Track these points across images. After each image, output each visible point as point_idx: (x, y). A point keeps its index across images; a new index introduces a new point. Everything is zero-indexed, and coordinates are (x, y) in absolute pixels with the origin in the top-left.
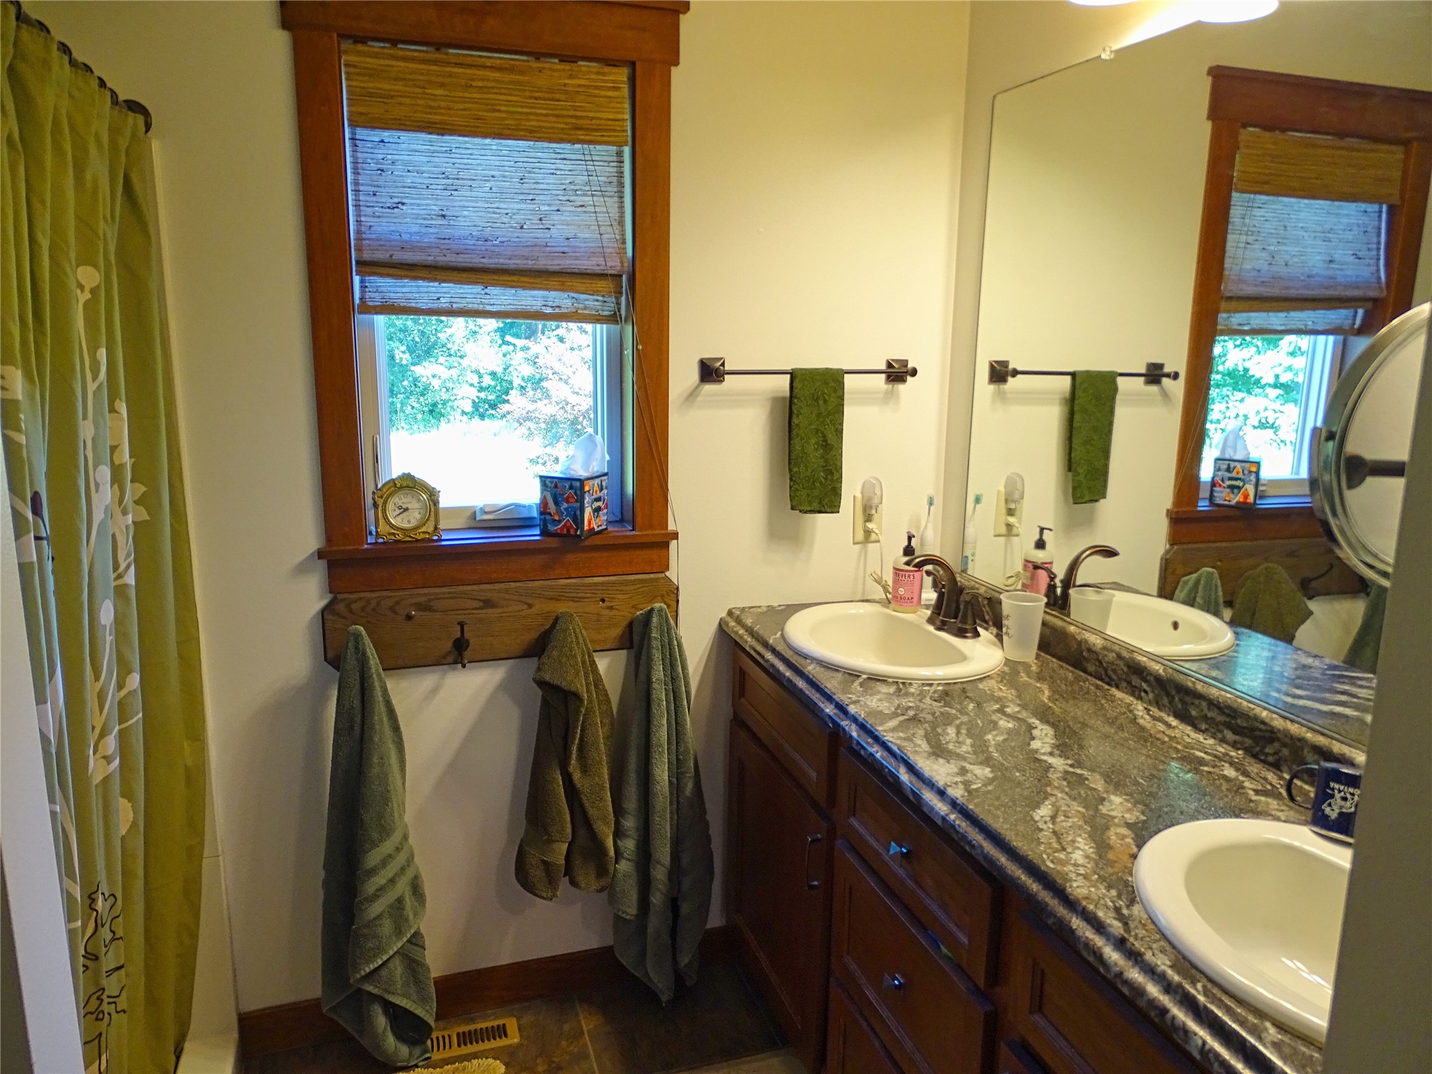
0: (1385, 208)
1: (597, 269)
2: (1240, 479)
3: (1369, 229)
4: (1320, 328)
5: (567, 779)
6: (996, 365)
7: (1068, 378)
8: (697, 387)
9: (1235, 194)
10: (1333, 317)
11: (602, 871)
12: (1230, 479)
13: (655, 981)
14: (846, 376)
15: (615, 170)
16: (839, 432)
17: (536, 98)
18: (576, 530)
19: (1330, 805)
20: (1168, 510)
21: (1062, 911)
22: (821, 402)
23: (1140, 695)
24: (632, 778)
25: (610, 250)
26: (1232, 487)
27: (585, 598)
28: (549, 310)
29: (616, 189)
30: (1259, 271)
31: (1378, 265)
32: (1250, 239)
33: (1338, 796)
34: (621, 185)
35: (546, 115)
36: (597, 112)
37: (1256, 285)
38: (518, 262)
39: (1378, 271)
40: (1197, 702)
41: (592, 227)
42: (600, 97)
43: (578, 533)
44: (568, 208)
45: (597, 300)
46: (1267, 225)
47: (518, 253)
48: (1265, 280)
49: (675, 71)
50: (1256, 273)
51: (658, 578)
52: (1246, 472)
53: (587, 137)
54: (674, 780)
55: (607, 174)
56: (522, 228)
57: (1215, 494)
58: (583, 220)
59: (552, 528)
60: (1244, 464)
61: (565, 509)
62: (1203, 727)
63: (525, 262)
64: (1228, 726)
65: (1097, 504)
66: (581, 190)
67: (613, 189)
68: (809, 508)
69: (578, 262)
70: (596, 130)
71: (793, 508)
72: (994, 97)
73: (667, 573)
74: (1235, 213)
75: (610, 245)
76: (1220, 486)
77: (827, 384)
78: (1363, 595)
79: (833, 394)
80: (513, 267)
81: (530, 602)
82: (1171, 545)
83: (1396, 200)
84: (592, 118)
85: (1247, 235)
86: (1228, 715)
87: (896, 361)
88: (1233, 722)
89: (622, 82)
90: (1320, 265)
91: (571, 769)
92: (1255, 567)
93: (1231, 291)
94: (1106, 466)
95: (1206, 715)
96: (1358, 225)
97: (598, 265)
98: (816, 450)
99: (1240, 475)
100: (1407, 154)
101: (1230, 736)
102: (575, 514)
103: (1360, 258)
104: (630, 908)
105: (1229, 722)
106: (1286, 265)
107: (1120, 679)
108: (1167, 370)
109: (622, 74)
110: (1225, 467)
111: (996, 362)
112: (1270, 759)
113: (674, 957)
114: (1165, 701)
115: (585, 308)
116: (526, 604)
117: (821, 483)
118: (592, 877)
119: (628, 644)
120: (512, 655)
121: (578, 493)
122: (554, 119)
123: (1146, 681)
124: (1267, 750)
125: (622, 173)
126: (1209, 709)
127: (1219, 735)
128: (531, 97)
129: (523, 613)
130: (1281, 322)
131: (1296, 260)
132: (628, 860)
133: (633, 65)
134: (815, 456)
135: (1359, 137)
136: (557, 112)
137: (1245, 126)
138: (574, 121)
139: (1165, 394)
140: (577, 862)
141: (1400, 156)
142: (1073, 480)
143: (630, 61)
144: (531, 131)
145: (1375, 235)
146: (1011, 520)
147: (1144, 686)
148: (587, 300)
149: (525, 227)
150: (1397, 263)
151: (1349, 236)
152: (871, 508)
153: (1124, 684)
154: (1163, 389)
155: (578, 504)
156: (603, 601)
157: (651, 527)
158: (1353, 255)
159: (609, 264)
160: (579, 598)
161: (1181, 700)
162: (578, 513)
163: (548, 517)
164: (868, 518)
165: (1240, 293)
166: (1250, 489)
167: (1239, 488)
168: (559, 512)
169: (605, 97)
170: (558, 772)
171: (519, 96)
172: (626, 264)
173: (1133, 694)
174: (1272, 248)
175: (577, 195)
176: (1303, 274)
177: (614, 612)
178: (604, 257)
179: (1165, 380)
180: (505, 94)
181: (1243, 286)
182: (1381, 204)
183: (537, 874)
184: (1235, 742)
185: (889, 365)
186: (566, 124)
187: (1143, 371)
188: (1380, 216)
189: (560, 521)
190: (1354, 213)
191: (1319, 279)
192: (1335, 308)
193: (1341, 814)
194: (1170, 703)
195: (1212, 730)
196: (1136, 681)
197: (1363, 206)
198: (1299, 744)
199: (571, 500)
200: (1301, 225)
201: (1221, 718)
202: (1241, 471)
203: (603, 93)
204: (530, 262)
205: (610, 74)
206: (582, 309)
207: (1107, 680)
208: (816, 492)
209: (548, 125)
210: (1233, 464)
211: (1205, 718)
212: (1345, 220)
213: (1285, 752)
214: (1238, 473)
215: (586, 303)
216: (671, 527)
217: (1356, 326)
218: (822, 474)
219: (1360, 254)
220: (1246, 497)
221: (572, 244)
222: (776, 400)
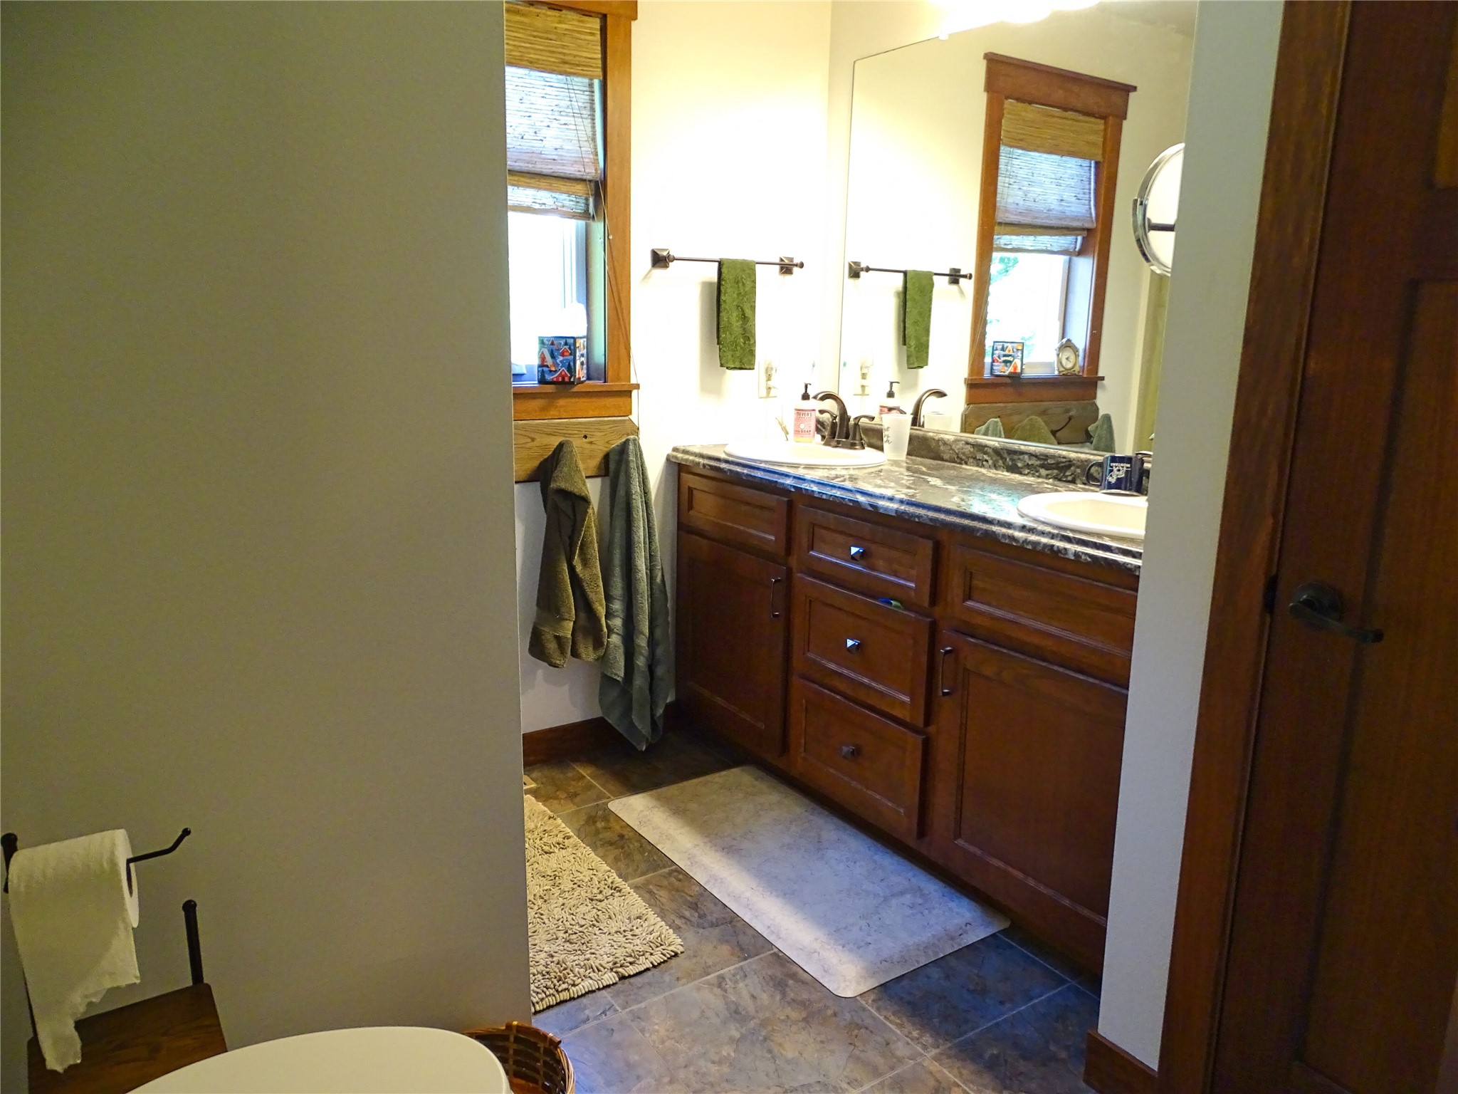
0: (1093, 162)
1: (578, 175)
2: (1010, 355)
3: (1083, 179)
4: (1055, 250)
5: (572, 569)
6: (853, 265)
7: (902, 274)
8: (650, 271)
9: (1002, 148)
10: (1063, 242)
11: (598, 643)
12: (1005, 356)
13: (640, 728)
14: (757, 265)
15: (588, 97)
16: (753, 308)
17: (534, 37)
18: (570, 378)
19: (1111, 476)
20: (966, 379)
21: (985, 526)
22: (740, 284)
23: (982, 464)
24: (617, 571)
25: (587, 160)
26: (1005, 362)
27: (573, 434)
28: (537, 206)
29: (589, 113)
30: (1017, 204)
31: (1090, 205)
32: (1011, 182)
33: (1115, 469)
34: (593, 109)
35: (542, 50)
36: (578, 51)
37: (1016, 215)
38: (521, 164)
39: (1090, 208)
40: (1021, 457)
41: (573, 141)
42: (581, 39)
43: (572, 380)
44: (555, 124)
45: (572, 201)
46: (1021, 171)
47: (521, 157)
48: (1021, 211)
49: (634, 24)
50: (1015, 206)
51: (624, 420)
52: (1015, 350)
53: (572, 70)
54: (649, 572)
55: (583, 101)
56: (522, 138)
57: (995, 368)
58: (566, 136)
59: (549, 378)
60: (1013, 345)
61: (561, 361)
62: (1027, 471)
63: (526, 165)
64: (1042, 466)
65: (920, 370)
66: (564, 111)
67: (586, 113)
68: (733, 366)
69: (564, 168)
70: (578, 65)
71: (722, 366)
72: (855, 62)
73: (630, 416)
74: (1002, 160)
75: (587, 156)
76: (998, 361)
77: (744, 270)
78: (1088, 444)
79: (748, 279)
80: (518, 168)
81: (533, 436)
82: (968, 405)
83: (1100, 158)
84: (575, 56)
85: (1010, 178)
86: (1043, 459)
87: (787, 258)
88: (1046, 462)
89: (596, 29)
90: (1055, 202)
91: (574, 563)
92: (1021, 421)
93: (1001, 218)
94: (928, 341)
95: (1028, 464)
96: (1077, 176)
97: (579, 171)
98: (738, 321)
99: (1011, 353)
100: (1106, 124)
101: (1043, 472)
102: (569, 364)
103: (1079, 199)
104: (619, 672)
105: (1043, 463)
106: (1035, 201)
107: (968, 458)
108: (962, 273)
109: (595, 24)
110: (1000, 347)
111: (853, 262)
112: (1070, 478)
113: (652, 710)
114: (1001, 462)
115: (563, 206)
116: (529, 437)
117: (741, 348)
118: (591, 649)
119: (603, 472)
120: (521, 480)
121: (572, 348)
122: (548, 54)
123: (986, 453)
124: (1067, 474)
125: (593, 100)
126: (1030, 459)
127: (1037, 474)
128: (531, 35)
129: (528, 445)
130: (1032, 244)
131: (1040, 198)
132: (618, 634)
133: (604, 18)
134: (736, 324)
135: (1076, 111)
136: (551, 49)
137: (1007, 98)
138: (563, 57)
139: (961, 292)
140: (580, 638)
141: (1102, 127)
142: (907, 350)
143: (601, 14)
144: (531, 62)
145: (1088, 183)
146: (864, 382)
147: (986, 457)
148: (565, 200)
149: (524, 137)
150: (1102, 203)
151: (1072, 183)
152: (772, 369)
153: (971, 460)
154: (960, 288)
155: (572, 357)
156: (585, 437)
157: (618, 379)
158: (1075, 196)
159: (587, 171)
160: (569, 434)
161: (1012, 460)
162: (572, 364)
163: (545, 369)
164: (769, 379)
165: (1008, 220)
166: (1018, 362)
167: (1010, 362)
168: (555, 364)
169: (586, 40)
170: (566, 565)
171: (522, 33)
172: (599, 172)
173: (978, 466)
174: (1024, 188)
175: (562, 115)
176: (1045, 208)
177: (593, 446)
178: (584, 165)
179: (962, 280)
180: (513, 31)
181: (1007, 215)
182: (1091, 160)
183: (552, 646)
184: (1047, 475)
185: (782, 260)
186: (556, 58)
187: (948, 272)
188: (1090, 170)
189: (556, 371)
190: (1074, 166)
191: (1055, 212)
192: (1065, 235)
193: (1118, 479)
194: (1004, 463)
195: (1032, 472)
196: (979, 456)
197: (1080, 161)
198: (1086, 463)
199: (565, 354)
200: (1043, 173)
201: (1038, 463)
202: (1011, 349)
203: (582, 37)
204: (530, 166)
205: (588, 22)
206: (561, 207)
207: (959, 461)
208: (738, 354)
209: (544, 58)
210: (1006, 345)
211: (1028, 466)
212: (1069, 171)
213: (1078, 471)
214: (1009, 351)
215: (564, 202)
216: (633, 381)
217: (1077, 249)
218: (742, 340)
219: (1080, 196)
220: (1015, 368)
221: (559, 153)
222: (707, 285)
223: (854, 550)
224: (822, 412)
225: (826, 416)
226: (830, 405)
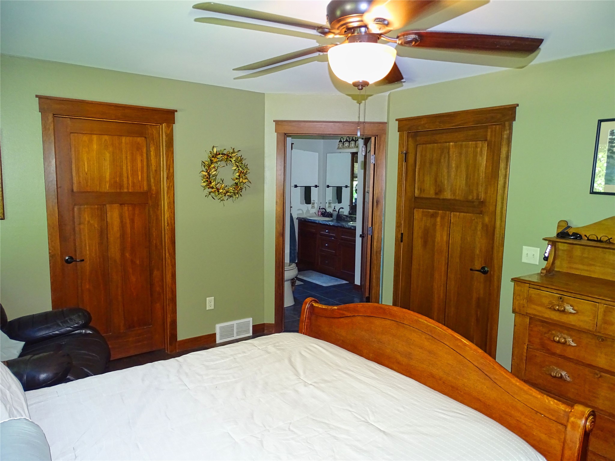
6: (328, 185)
7: (336, 187)
14: (311, 187)
65: (340, 204)
71: (306, 203)
87: (316, 185)
139: (348, 190)
142: (338, 200)
152: (314, 204)
179: (348, 187)
187: (345, 186)
218: (309, 199)
222: (303, 190)
223: (327, 231)
224: (322, 211)
225: (323, 212)
226: (324, 210)
